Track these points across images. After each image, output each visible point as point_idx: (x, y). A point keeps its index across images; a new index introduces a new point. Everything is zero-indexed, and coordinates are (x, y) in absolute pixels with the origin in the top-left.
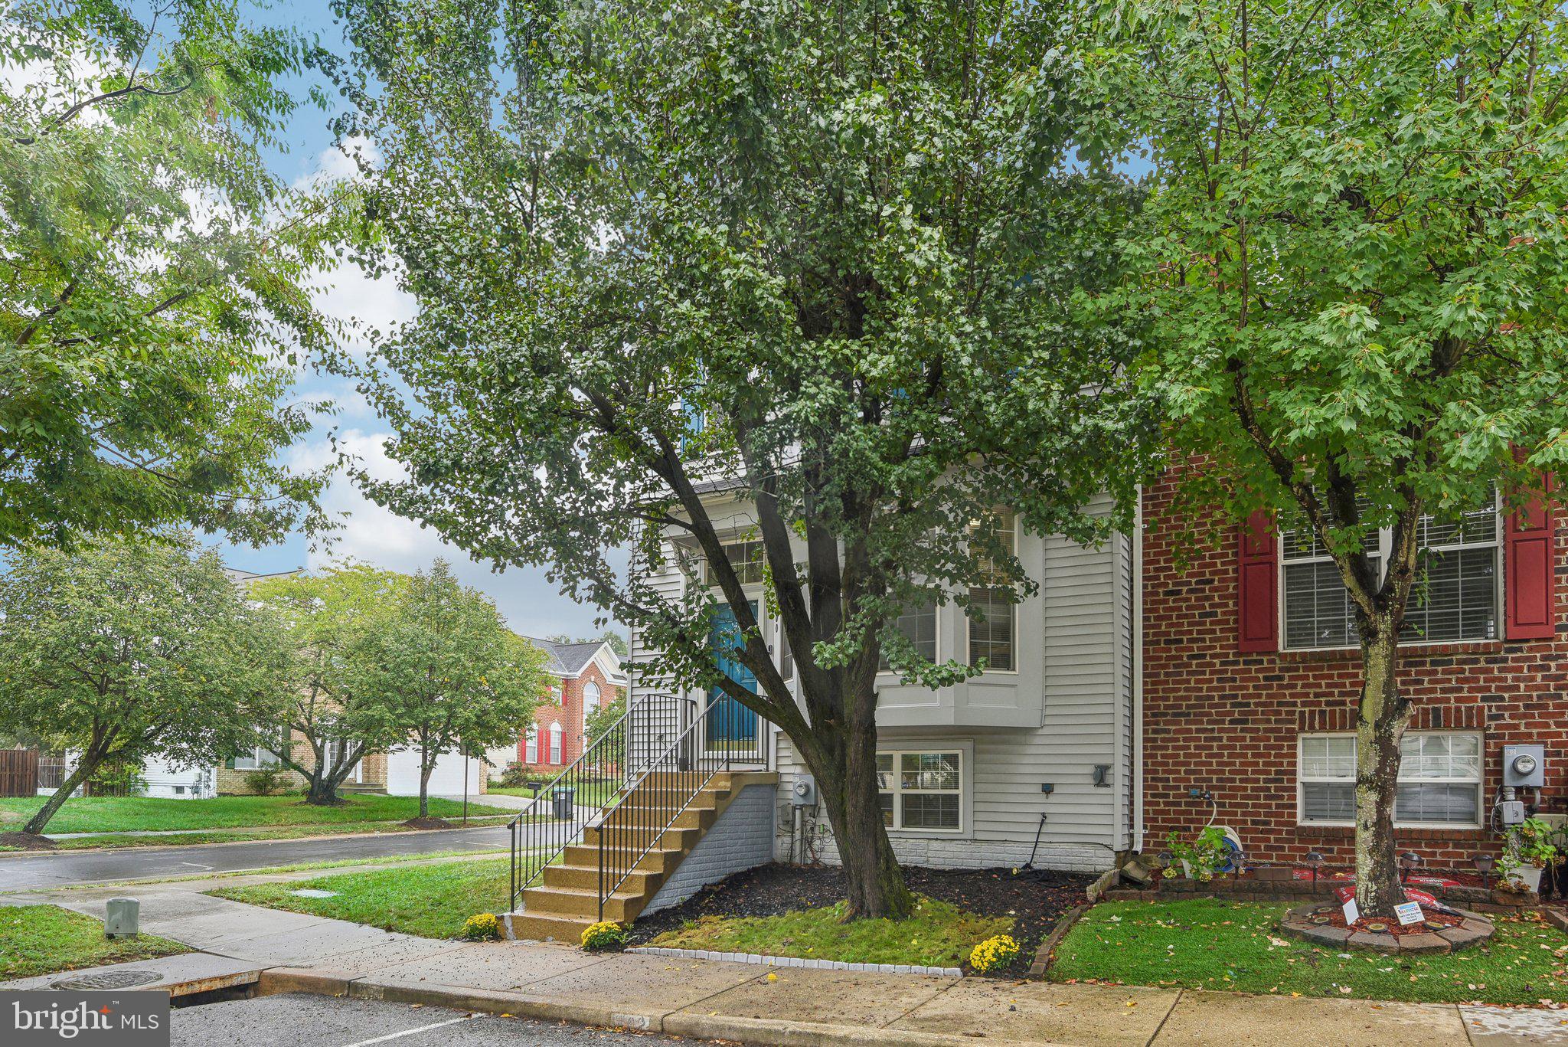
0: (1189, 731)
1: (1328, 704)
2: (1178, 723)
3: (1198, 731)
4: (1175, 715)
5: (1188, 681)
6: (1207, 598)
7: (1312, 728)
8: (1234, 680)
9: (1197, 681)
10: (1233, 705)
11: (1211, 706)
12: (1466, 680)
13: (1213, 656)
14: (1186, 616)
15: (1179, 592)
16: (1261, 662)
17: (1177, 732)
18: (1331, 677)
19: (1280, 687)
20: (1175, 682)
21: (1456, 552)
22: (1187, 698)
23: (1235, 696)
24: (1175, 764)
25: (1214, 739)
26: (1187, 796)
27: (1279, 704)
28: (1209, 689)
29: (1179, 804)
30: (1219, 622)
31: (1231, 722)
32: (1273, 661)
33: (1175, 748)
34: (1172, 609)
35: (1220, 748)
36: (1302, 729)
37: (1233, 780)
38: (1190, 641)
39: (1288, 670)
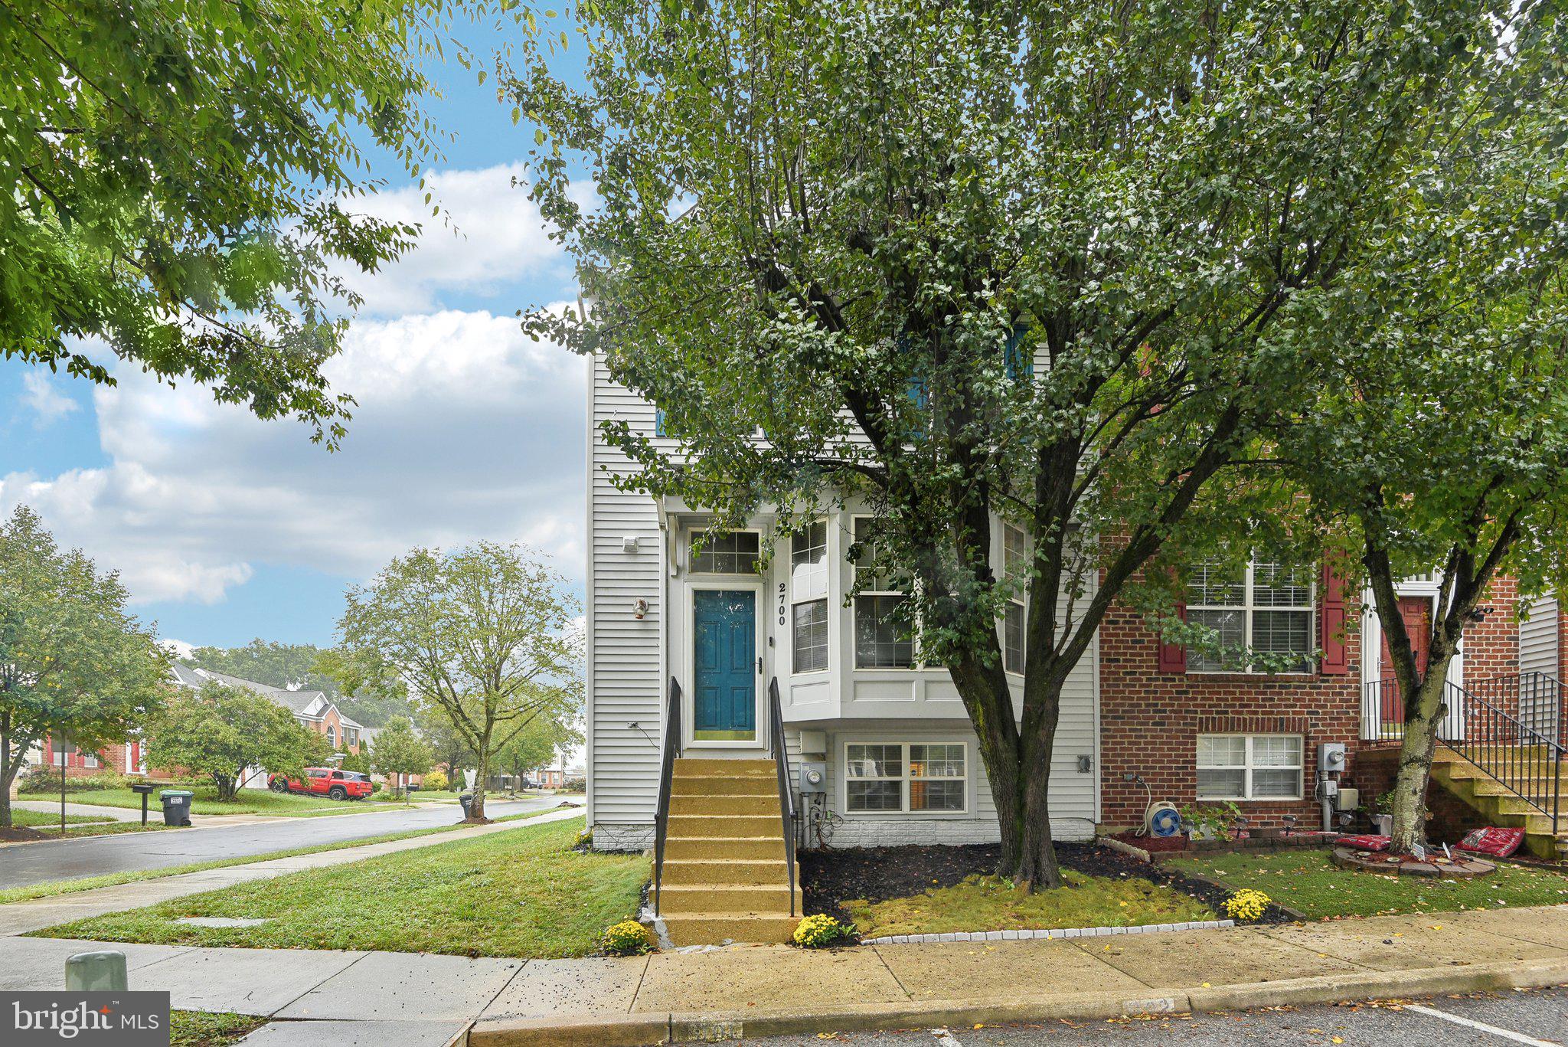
0: (1124, 730)
1: (1218, 713)
2: (1116, 724)
3: (1131, 730)
4: (1114, 717)
5: (1123, 692)
6: (1137, 629)
7: (1207, 730)
8: (1156, 692)
9: (1130, 692)
10: (1155, 711)
11: (1140, 712)
12: (1298, 700)
13: (1142, 674)
14: (1122, 641)
15: (1117, 622)
16: (1173, 680)
17: (1115, 730)
18: (1219, 693)
19: (1187, 699)
20: (1114, 692)
21: (1286, 612)
22: (1123, 705)
23: (1156, 705)
24: (1114, 755)
25: (1141, 737)
26: (1123, 779)
27: (1187, 712)
28: (1139, 699)
29: (1116, 786)
30: (1146, 648)
31: (1154, 724)
32: (1181, 680)
33: (1114, 743)
34: (1112, 635)
35: (1146, 743)
36: (1201, 731)
37: (1154, 768)
38: (1125, 661)
39: (1191, 687)
